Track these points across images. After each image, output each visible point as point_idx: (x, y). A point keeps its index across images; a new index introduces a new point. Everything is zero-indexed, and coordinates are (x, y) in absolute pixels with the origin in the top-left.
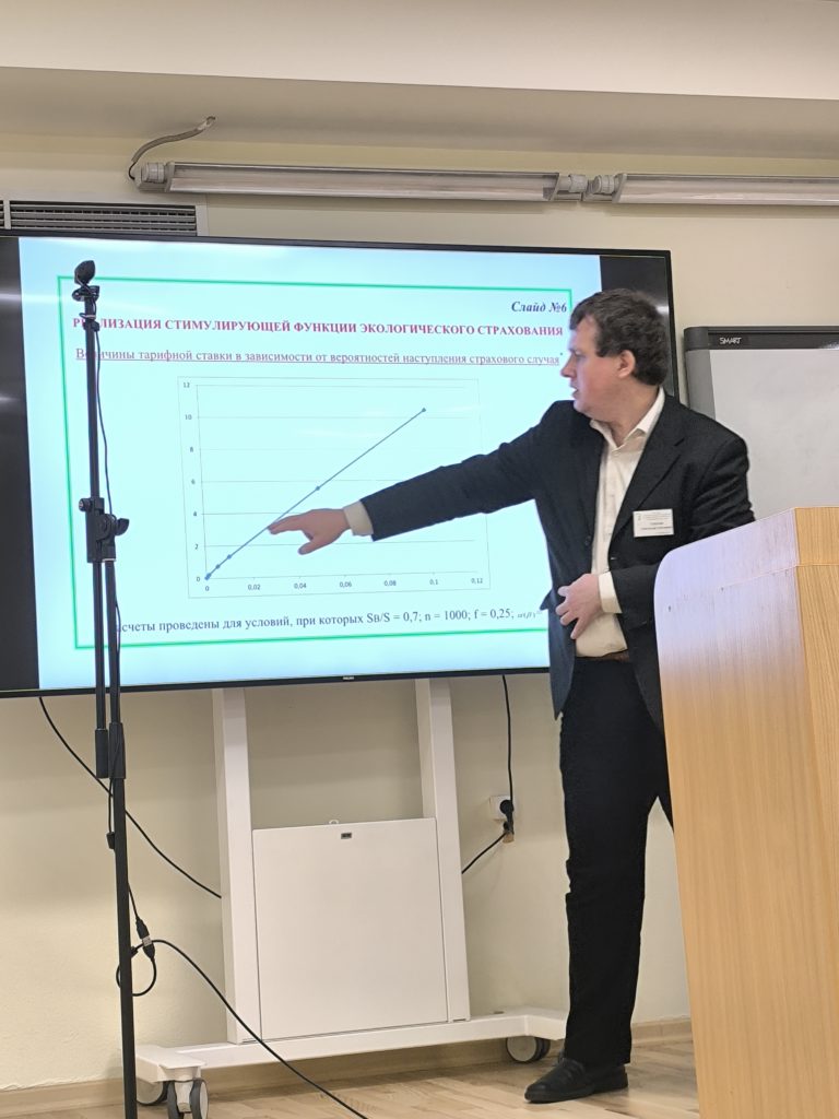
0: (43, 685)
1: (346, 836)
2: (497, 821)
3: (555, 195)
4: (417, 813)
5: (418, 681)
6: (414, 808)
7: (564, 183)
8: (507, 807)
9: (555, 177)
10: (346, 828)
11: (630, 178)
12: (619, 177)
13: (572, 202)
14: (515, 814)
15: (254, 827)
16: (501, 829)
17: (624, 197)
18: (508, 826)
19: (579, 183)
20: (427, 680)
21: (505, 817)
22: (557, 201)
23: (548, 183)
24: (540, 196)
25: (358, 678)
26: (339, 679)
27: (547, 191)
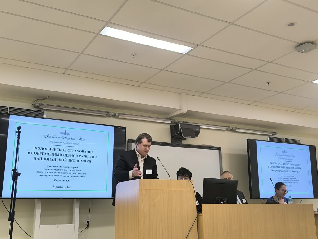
0: (3, 197)
1: (57, 227)
2: (86, 225)
3: (108, 115)
4: (72, 223)
5: (74, 199)
6: (71, 222)
7: (110, 113)
8: (88, 222)
9: (108, 112)
10: (58, 225)
11: (121, 114)
12: (119, 113)
13: (111, 117)
14: (89, 224)
15: (40, 225)
16: (87, 226)
17: (120, 117)
18: (88, 226)
19: (112, 114)
20: (76, 199)
21: (87, 224)
22: (108, 116)
23: (107, 113)
24: (106, 115)
25: (63, 198)
26: (59, 198)
27: (107, 115)
